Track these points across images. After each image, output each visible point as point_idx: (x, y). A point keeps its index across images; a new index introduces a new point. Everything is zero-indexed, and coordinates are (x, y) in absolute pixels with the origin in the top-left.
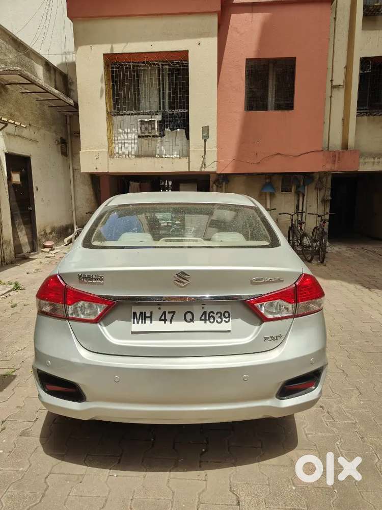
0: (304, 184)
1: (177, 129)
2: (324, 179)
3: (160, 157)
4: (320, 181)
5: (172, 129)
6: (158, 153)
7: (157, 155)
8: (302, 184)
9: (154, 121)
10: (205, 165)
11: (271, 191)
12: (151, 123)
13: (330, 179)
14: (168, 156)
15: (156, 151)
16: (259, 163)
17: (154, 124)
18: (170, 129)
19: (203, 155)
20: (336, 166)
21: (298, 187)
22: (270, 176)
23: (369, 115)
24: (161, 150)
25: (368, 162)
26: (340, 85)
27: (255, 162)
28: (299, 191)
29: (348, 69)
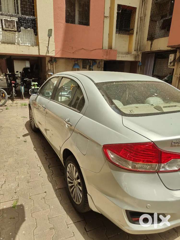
0: (93, 65)
1: (28, 28)
2: (101, 63)
3: (18, 44)
4: (100, 64)
5: (26, 28)
6: (17, 42)
7: (16, 43)
8: (92, 65)
9: (14, 21)
10: (48, 52)
11: (78, 67)
12: (12, 21)
13: (103, 62)
14: (23, 44)
15: (15, 41)
16: (74, 53)
17: (14, 23)
18: (24, 27)
19: (47, 46)
20: (108, 57)
21: (90, 66)
22: (77, 59)
23: (119, 34)
24: (18, 40)
25: (120, 56)
26: (107, 17)
27: (72, 52)
28: (91, 68)
29: (111, 8)
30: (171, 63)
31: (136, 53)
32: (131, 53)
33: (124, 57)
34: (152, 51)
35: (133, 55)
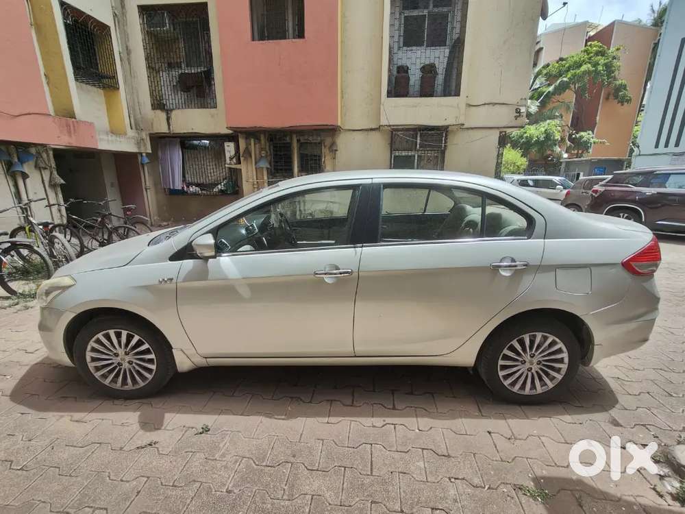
0: (19, 160)
2: (45, 156)
4: (42, 158)
8: (16, 160)
13: (51, 155)
20: (73, 138)
21: (10, 164)
25: (103, 139)
30: (231, 159)
31: (137, 135)
32: (126, 134)
33: (112, 141)
34: (174, 134)
35: (133, 138)
